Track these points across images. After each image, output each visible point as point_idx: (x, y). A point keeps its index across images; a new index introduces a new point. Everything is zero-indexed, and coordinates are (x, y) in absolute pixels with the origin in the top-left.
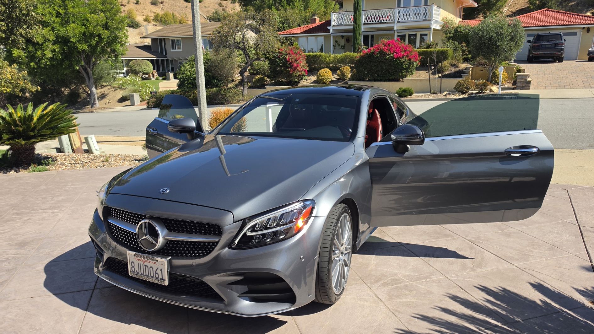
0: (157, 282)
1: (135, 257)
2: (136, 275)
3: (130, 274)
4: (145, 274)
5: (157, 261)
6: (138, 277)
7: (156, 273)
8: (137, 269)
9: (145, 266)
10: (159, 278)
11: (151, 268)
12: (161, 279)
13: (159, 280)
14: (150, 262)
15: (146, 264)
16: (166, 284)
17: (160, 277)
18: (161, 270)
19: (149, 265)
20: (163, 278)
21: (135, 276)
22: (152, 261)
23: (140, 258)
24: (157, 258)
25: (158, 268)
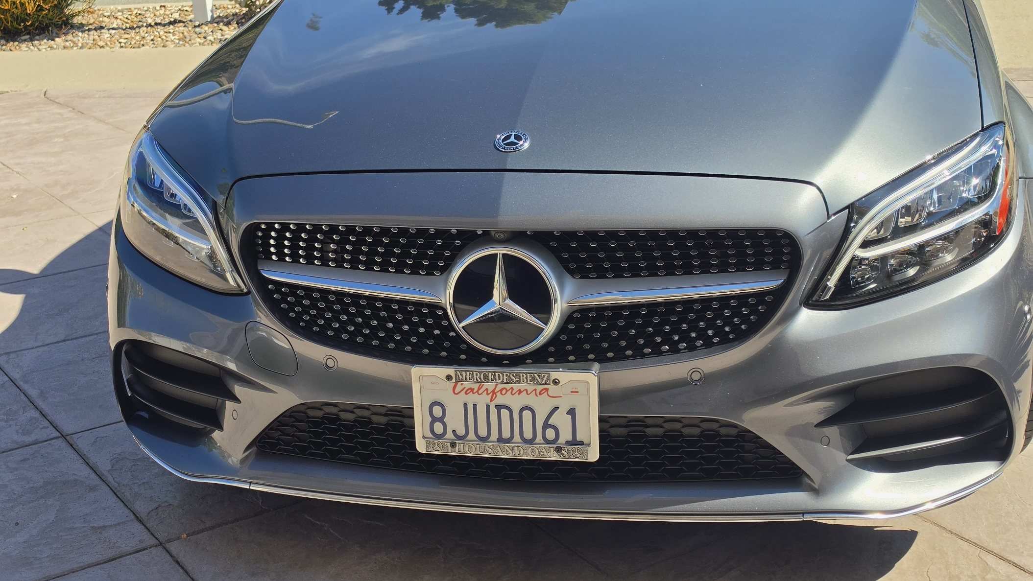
0: (553, 456)
1: (451, 384)
2: (453, 445)
3: (421, 447)
4: (495, 435)
5: (556, 382)
6: (462, 450)
7: (546, 426)
8: (455, 422)
9: (499, 408)
10: (562, 440)
11: (527, 414)
12: (568, 443)
13: (558, 450)
14: (520, 392)
15: (500, 400)
16: (593, 454)
17: (566, 435)
18: (572, 412)
19: (516, 402)
20: (579, 438)
21: (449, 452)
22: (530, 387)
23: (475, 386)
24: (554, 375)
25: (556, 409)
